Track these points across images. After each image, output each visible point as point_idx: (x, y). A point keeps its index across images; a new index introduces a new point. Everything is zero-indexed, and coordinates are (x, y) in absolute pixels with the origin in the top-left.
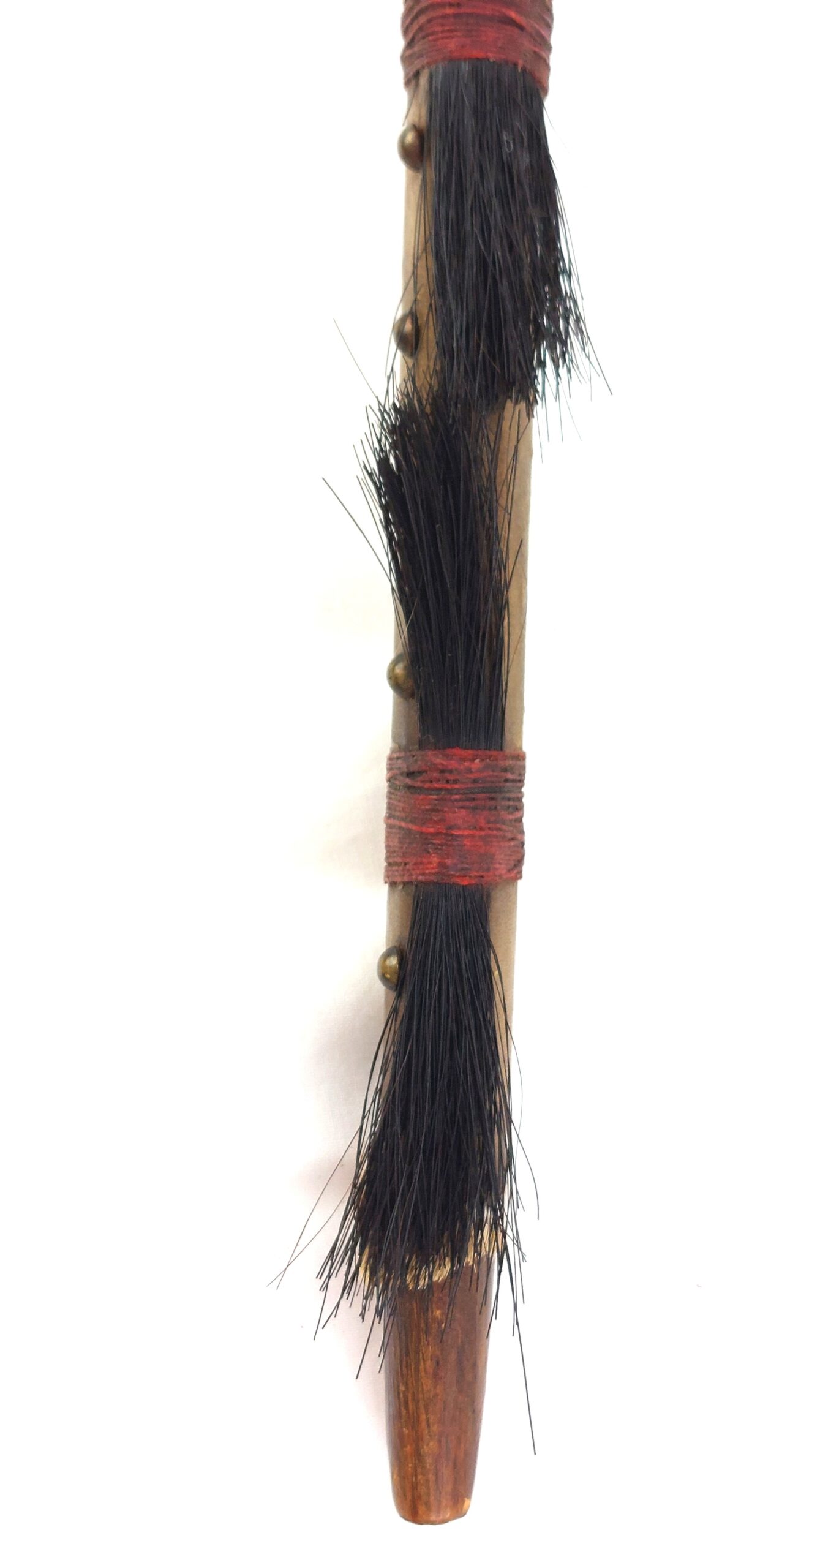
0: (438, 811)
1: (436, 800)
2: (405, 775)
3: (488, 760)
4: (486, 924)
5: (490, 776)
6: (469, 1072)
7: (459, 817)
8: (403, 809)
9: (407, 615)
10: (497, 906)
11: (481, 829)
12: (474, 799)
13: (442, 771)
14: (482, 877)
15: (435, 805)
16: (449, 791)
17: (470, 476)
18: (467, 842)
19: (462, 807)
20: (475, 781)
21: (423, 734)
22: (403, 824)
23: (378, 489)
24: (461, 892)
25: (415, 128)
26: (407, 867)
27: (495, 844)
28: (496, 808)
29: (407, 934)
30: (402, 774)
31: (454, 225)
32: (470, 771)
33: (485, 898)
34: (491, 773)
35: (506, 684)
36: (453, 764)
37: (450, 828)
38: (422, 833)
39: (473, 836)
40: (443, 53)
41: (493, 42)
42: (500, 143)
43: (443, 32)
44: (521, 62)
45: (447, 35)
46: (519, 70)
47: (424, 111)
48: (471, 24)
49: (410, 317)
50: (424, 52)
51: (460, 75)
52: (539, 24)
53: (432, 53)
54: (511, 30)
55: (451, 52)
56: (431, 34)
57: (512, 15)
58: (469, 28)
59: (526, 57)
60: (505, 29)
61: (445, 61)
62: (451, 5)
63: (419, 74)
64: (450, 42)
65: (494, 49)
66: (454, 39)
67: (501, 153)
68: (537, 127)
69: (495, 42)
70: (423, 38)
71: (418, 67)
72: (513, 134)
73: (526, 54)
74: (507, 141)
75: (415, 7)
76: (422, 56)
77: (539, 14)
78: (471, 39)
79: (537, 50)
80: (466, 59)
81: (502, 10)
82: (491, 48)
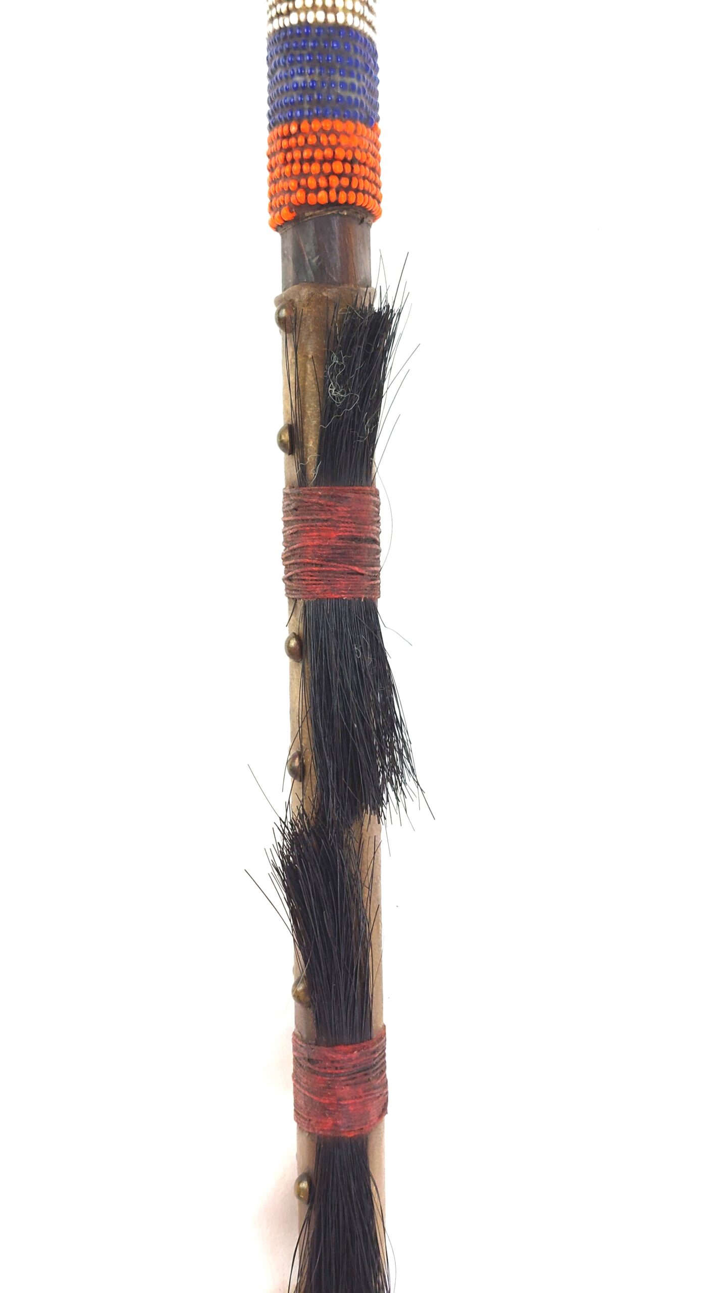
0: (330, 1088)
1: (330, 1080)
2: (307, 1059)
3: (363, 1050)
4: (366, 1161)
5: (365, 1060)
6: (360, 1266)
7: (345, 1091)
8: (307, 1083)
9: (305, 961)
10: (371, 1144)
11: (360, 1097)
12: (354, 1078)
13: (333, 1062)
14: (362, 1129)
15: (329, 1084)
16: (338, 1075)
17: (344, 874)
18: (351, 1108)
19: (347, 1085)
20: (354, 1066)
21: (318, 1034)
22: (307, 1093)
23: (283, 881)
24: (349, 1142)
25: (297, 636)
26: (311, 1122)
27: (370, 1104)
28: (369, 1079)
29: (312, 1166)
30: (304, 1058)
31: (326, 706)
32: (350, 1060)
33: (365, 1143)
34: (365, 1058)
35: (372, 996)
36: (339, 1057)
37: (339, 1100)
38: (320, 1103)
39: (355, 1103)
40: (312, 594)
41: (344, 587)
42: (352, 652)
43: (311, 580)
44: (364, 596)
45: (314, 582)
46: (362, 600)
47: (301, 626)
48: (330, 577)
49: (298, 756)
50: (299, 589)
51: (325, 608)
52: (373, 566)
53: (305, 593)
54: (356, 578)
55: (317, 594)
56: (304, 580)
57: (357, 569)
58: (329, 579)
59: (366, 592)
60: (352, 578)
61: (314, 597)
62: (316, 565)
63: (296, 600)
64: (317, 588)
65: (346, 592)
66: (320, 586)
67: (354, 659)
68: (376, 633)
69: (346, 587)
70: (299, 580)
71: (296, 597)
72: (361, 644)
73: (366, 590)
74: (357, 650)
75: (292, 557)
76: (298, 591)
77: (373, 559)
78: (330, 587)
79: (373, 582)
80: (328, 598)
81: (350, 567)
82: (343, 592)
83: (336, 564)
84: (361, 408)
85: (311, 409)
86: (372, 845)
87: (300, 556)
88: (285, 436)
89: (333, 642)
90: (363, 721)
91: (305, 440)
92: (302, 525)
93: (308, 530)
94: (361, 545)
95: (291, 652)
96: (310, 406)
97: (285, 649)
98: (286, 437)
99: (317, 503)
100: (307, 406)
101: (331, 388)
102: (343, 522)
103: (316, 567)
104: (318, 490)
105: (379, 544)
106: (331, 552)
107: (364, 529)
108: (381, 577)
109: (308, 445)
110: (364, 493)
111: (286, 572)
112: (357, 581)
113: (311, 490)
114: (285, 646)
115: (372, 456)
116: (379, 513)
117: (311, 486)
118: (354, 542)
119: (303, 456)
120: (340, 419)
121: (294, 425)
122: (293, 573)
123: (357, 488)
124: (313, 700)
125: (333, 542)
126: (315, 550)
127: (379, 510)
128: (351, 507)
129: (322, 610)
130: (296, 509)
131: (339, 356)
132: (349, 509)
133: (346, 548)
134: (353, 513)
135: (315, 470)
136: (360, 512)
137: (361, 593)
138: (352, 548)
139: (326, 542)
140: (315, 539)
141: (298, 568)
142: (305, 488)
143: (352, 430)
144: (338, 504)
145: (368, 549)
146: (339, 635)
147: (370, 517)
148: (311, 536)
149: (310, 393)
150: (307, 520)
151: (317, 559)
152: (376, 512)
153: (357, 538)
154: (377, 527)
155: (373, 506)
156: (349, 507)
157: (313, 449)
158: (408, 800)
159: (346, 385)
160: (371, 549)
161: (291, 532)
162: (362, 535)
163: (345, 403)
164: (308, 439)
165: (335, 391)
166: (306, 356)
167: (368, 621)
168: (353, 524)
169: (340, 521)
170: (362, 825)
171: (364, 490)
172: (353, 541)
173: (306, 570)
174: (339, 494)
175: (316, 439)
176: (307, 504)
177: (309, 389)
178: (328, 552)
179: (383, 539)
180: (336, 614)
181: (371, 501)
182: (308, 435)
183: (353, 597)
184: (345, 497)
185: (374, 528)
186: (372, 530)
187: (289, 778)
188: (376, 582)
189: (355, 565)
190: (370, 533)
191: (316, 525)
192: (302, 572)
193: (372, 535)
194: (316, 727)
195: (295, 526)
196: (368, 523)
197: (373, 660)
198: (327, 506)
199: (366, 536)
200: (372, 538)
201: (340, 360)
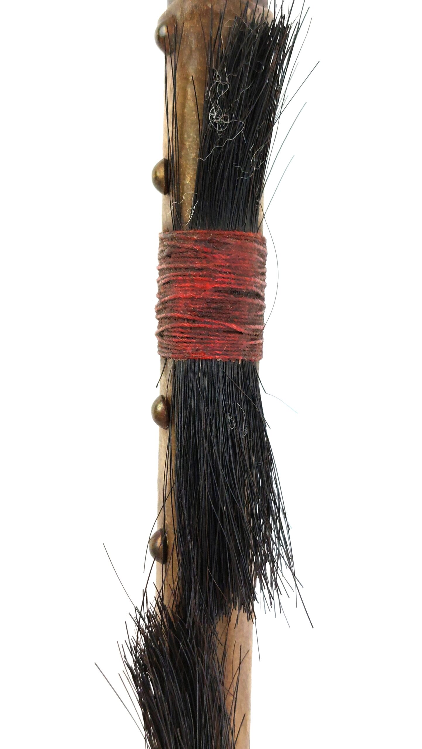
25: (164, 400)
40: (183, 353)
41: (218, 347)
42: (225, 422)
43: (182, 338)
44: (241, 358)
45: (185, 340)
46: (240, 363)
47: (170, 388)
48: (204, 335)
49: (161, 536)
50: (170, 347)
51: (196, 370)
52: (254, 324)
53: (175, 351)
54: (234, 337)
55: (188, 353)
56: (174, 337)
57: (234, 326)
58: (201, 337)
59: (246, 353)
60: (229, 337)
61: (184, 358)
62: (188, 320)
63: (167, 359)
64: (187, 346)
65: (221, 353)
66: (191, 344)
67: (227, 431)
68: (254, 400)
69: (221, 347)
70: (169, 336)
71: (166, 355)
72: (235, 413)
73: (245, 350)
74: (231, 420)
75: (164, 310)
76: (168, 349)
77: (255, 316)
78: (203, 346)
79: (253, 342)
80: (199, 359)
81: (227, 324)
82: (218, 352)
83: (210, 320)
84: (247, 138)
85: (190, 140)
86: (237, 655)
87: (171, 310)
88: (160, 172)
89: (204, 410)
90: (234, 503)
91: (182, 177)
92: (175, 274)
93: (181, 280)
94: (240, 299)
95: (158, 418)
96: (189, 137)
97: (152, 413)
98: (161, 174)
99: (192, 249)
100: (186, 136)
101: (212, 112)
102: (220, 272)
103: (188, 322)
104: (193, 234)
105: (263, 299)
106: (205, 306)
107: (246, 281)
108: (264, 335)
109: (185, 182)
110: (247, 240)
111: (160, 326)
112: (234, 340)
113: (185, 234)
114: (152, 410)
115: (259, 197)
116: (264, 264)
117: (187, 230)
118: (232, 296)
119: (179, 195)
120: (222, 149)
121: (170, 160)
122: (164, 328)
123: (238, 233)
124: (178, 476)
125: (207, 295)
126: (187, 303)
127: (266, 261)
128: (231, 254)
129: (192, 372)
130: (169, 256)
131: (223, 75)
132: (228, 257)
133: (222, 301)
134: (233, 263)
135: (191, 210)
136: (241, 261)
137: (239, 355)
138: (230, 303)
139: (200, 294)
140: (188, 290)
141: (169, 323)
142: (180, 232)
143: (235, 165)
144: (215, 251)
145: (249, 304)
146: (210, 401)
147: (253, 268)
148: (183, 287)
149: (190, 121)
150: (180, 268)
151: (189, 313)
152: (261, 262)
153: (236, 291)
154: (261, 280)
155: (257, 255)
156: (228, 255)
157: (191, 186)
158: (283, 597)
159: (230, 110)
160: (252, 304)
161: (163, 281)
162: (242, 287)
163: (227, 131)
164: (185, 175)
165: (217, 116)
166: (186, 79)
167: (246, 387)
168: (232, 275)
169: (218, 271)
170: (230, 620)
171: (247, 236)
172: (232, 294)
173: (177, 325)
174: (217, 239)
175: (194, 175)
176: (180, 250)
177: (189, 117)
178: (201, 306)
179: (268, 294)
180: (208, 378)
181: (255, 249)
182: (186, 170)
183: (229, 359)
184: (224, 243)
185: (258, 280)
186: (255, 282)
187: (150, 558)
188: (257, 342)
189: (232, 322)
190: (252, 286)
191: (190, 274)
192: (172, 328)
193: (254, 289)
194: (179, 506)
195: (167, 275)
196: (251, 274)
197: (250, 432)
198: (203, 252)
199: (247, 289)
200: (254, 291)
201: (224, 80)
